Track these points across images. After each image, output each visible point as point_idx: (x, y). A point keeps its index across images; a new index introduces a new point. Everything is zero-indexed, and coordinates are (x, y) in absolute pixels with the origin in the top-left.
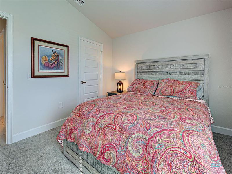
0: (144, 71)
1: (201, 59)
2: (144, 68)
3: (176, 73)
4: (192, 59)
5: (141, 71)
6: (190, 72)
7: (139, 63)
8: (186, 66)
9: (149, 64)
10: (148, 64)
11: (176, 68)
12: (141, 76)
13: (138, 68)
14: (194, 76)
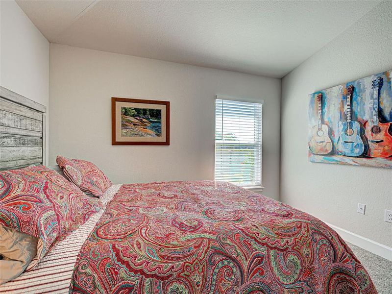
1: (38, 111)
4: (31, 109)
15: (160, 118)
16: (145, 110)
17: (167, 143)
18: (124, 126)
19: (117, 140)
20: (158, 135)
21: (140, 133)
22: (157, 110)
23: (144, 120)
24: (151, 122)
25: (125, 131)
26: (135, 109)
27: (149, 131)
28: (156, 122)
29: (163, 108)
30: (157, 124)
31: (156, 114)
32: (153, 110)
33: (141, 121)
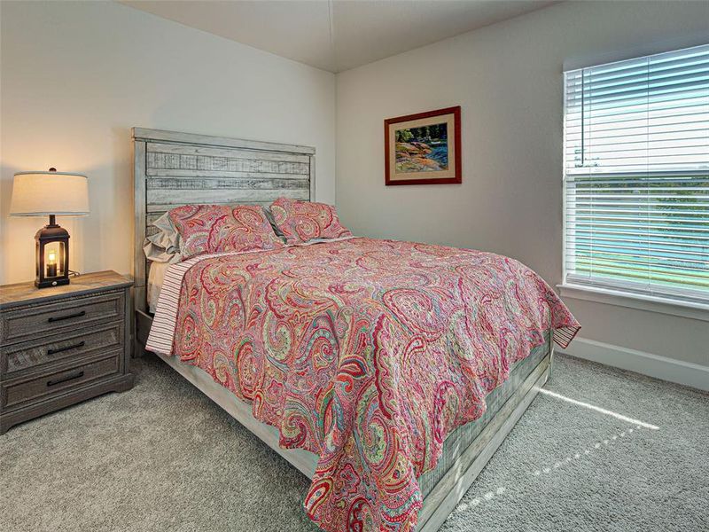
0: (175, 173)
1: (305, 154)
2: (175, 163)
3: (266, 184)
4: (293, 154)
5: (163, 174)
6: (290, 182)
7: (151, 140)
8: (283, 167)
9: (196, 151)
10: (192, 150)
11: (267, 170)
12: (163, 192)
13: (150, 160)
14: (296, 191)
15: (446, 137)
16: (423, 129)
17: (457, 180)
18: (399, 157)
19: (392, 179)
20: (444, 167)
21: (418, 166)
22: (441, 125)
23: (423, 145)
24: (433, 146)
25: (399, 164)
26: (411, 130)
27: (430, 161)
28: (439, 145)
29: (449, 119)
30: (442, 149)
31: (440, 131)
32: (435, 126)
33: (419, 147)
